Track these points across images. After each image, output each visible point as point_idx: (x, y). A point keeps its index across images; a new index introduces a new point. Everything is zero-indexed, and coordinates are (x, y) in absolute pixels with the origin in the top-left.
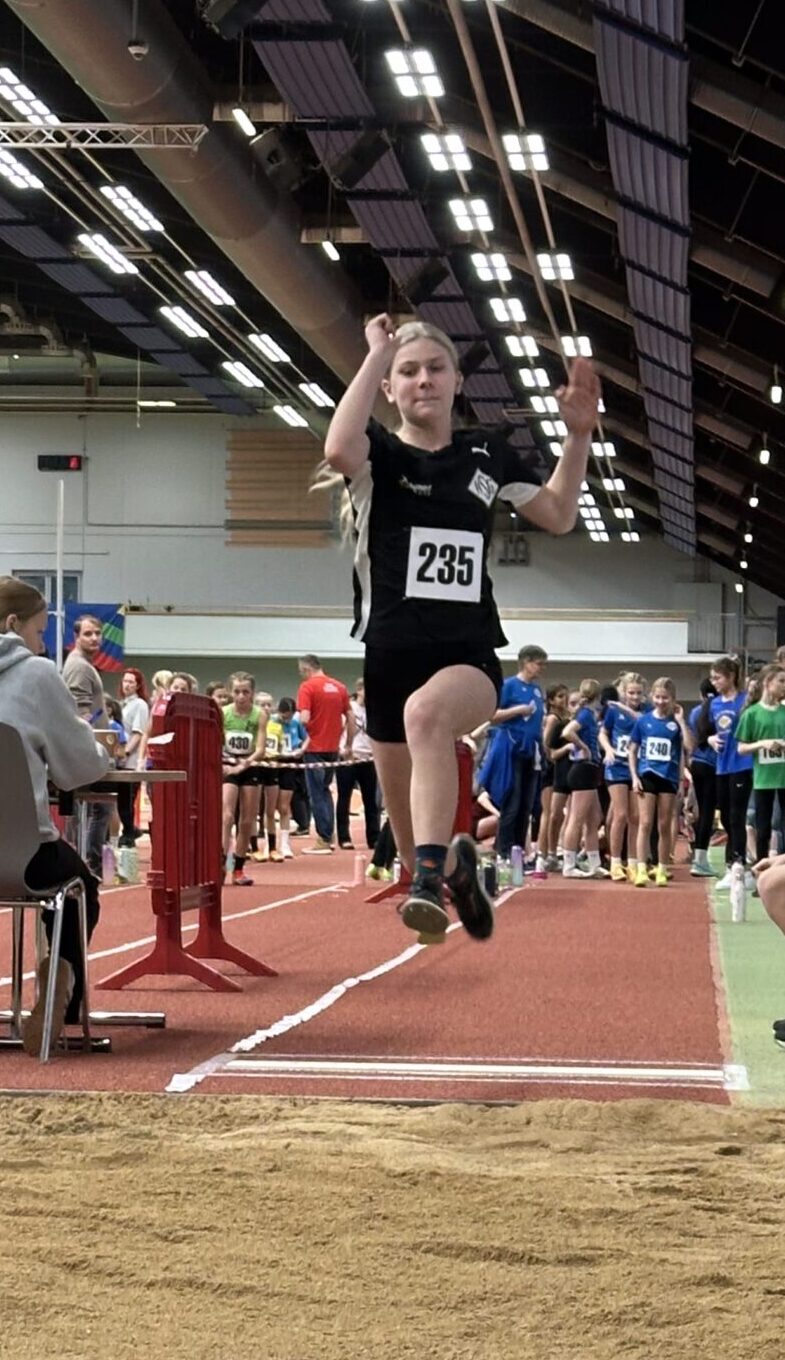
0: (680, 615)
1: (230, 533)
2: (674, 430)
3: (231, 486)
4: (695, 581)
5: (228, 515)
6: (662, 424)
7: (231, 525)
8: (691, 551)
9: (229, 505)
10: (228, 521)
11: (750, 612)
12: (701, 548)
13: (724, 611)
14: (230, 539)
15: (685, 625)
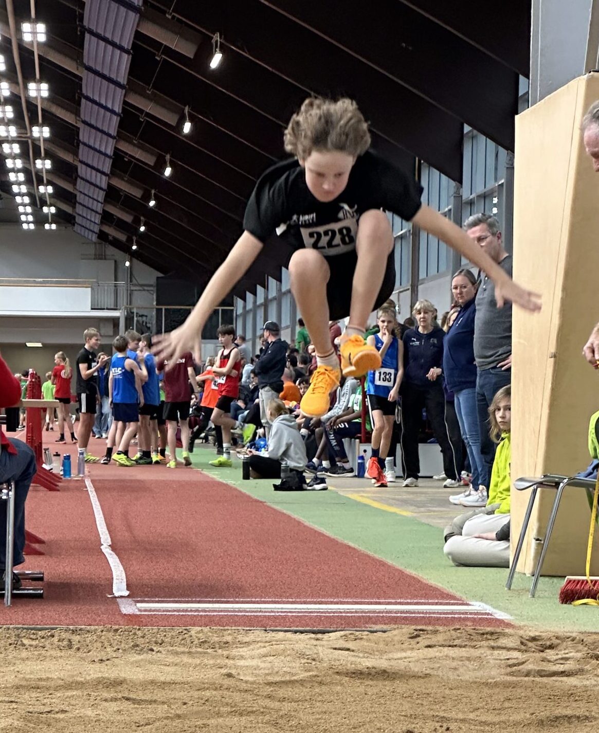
0: (85, 283)
2: (100, 152)
4: (95, 259)
6: (90, 147)
8: (94, 238)
11: (134, 282)
12: (102, 236)
13: (116, 280)
15: (89, 290)
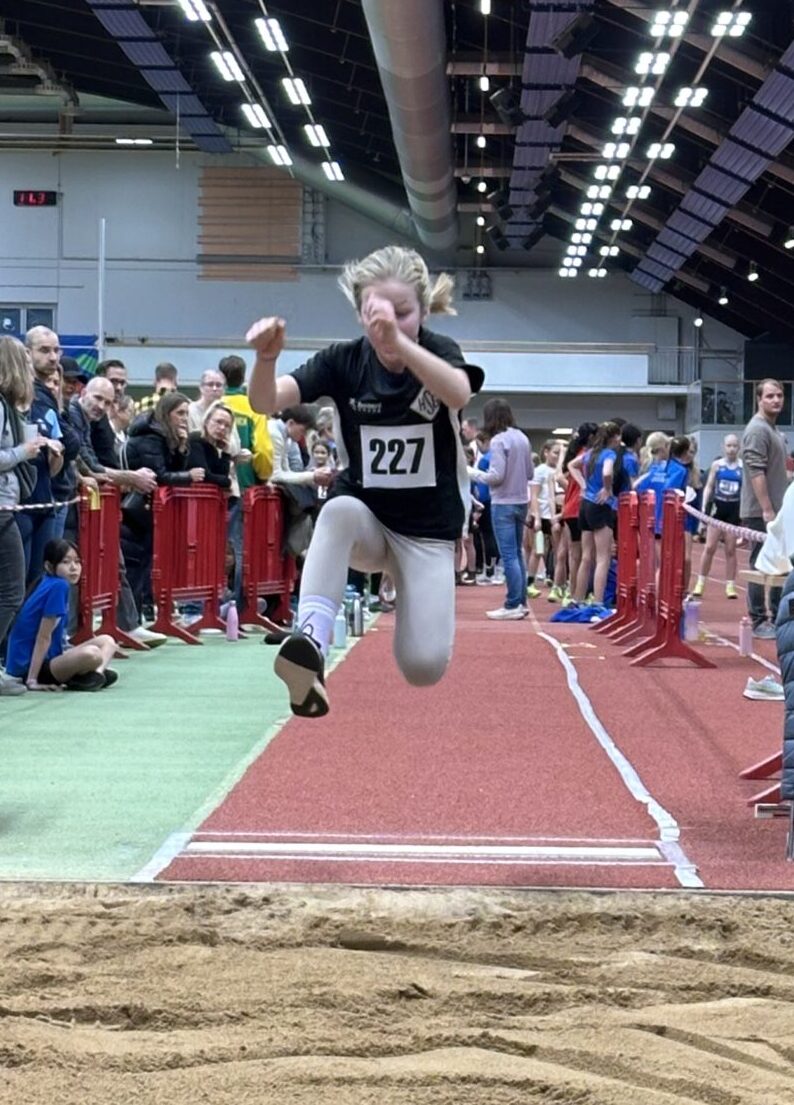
0: (638, 348)
1: (201, 267)
3: (203, 221)
4: (652, 315)
5: (200, 250)
7: (203, 260)
9: (202, 240)
10: (199, 255)
11: (705, 347)
13: (680, 344)
14: (201, 273)
15: (646, 357)
